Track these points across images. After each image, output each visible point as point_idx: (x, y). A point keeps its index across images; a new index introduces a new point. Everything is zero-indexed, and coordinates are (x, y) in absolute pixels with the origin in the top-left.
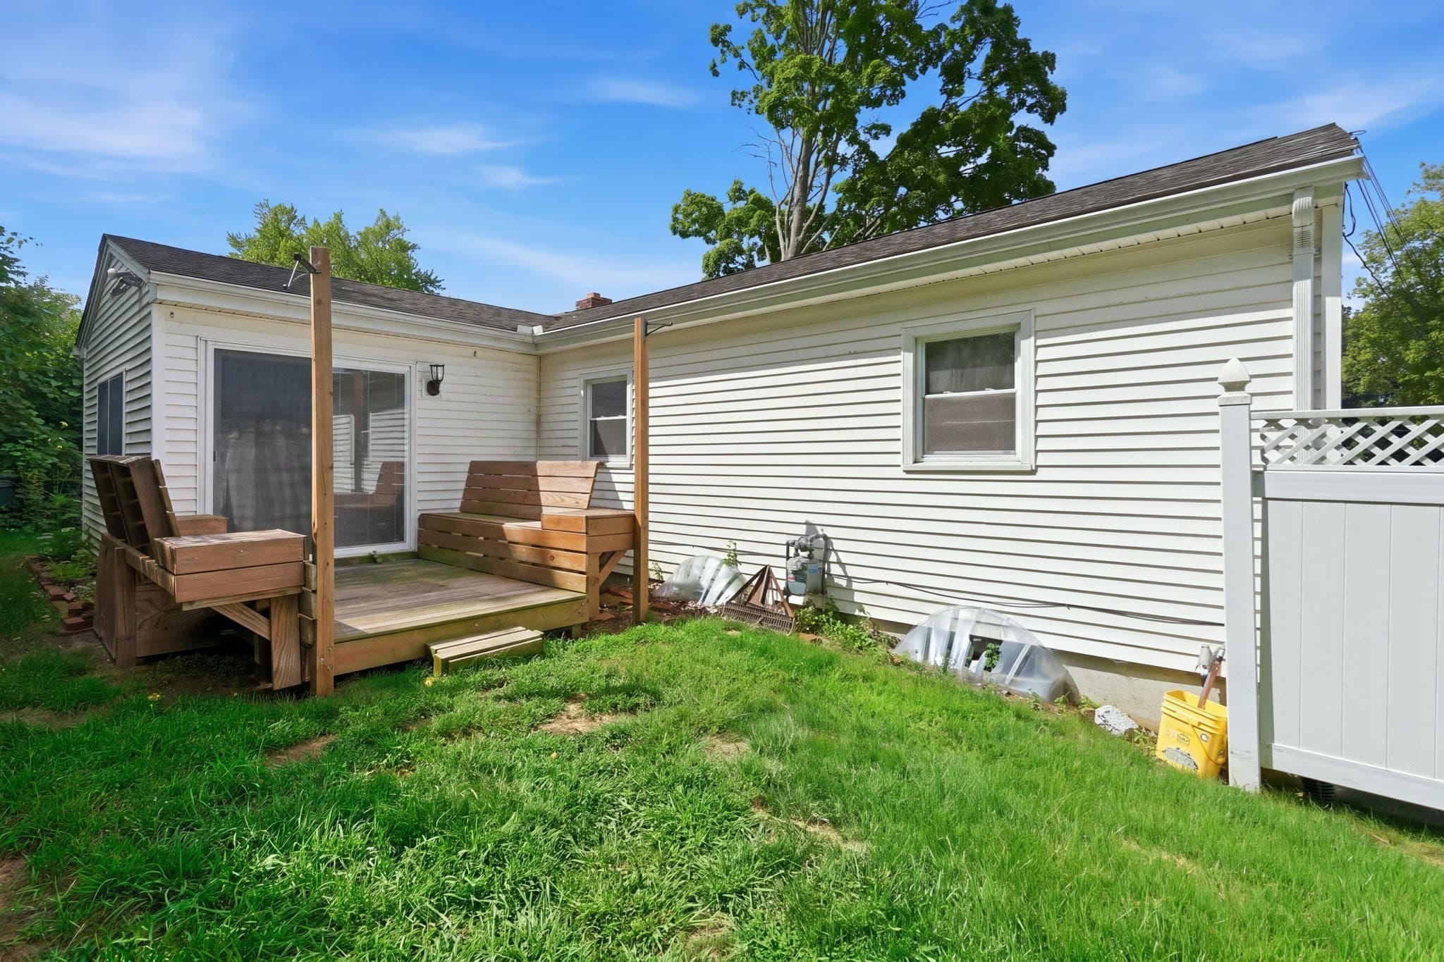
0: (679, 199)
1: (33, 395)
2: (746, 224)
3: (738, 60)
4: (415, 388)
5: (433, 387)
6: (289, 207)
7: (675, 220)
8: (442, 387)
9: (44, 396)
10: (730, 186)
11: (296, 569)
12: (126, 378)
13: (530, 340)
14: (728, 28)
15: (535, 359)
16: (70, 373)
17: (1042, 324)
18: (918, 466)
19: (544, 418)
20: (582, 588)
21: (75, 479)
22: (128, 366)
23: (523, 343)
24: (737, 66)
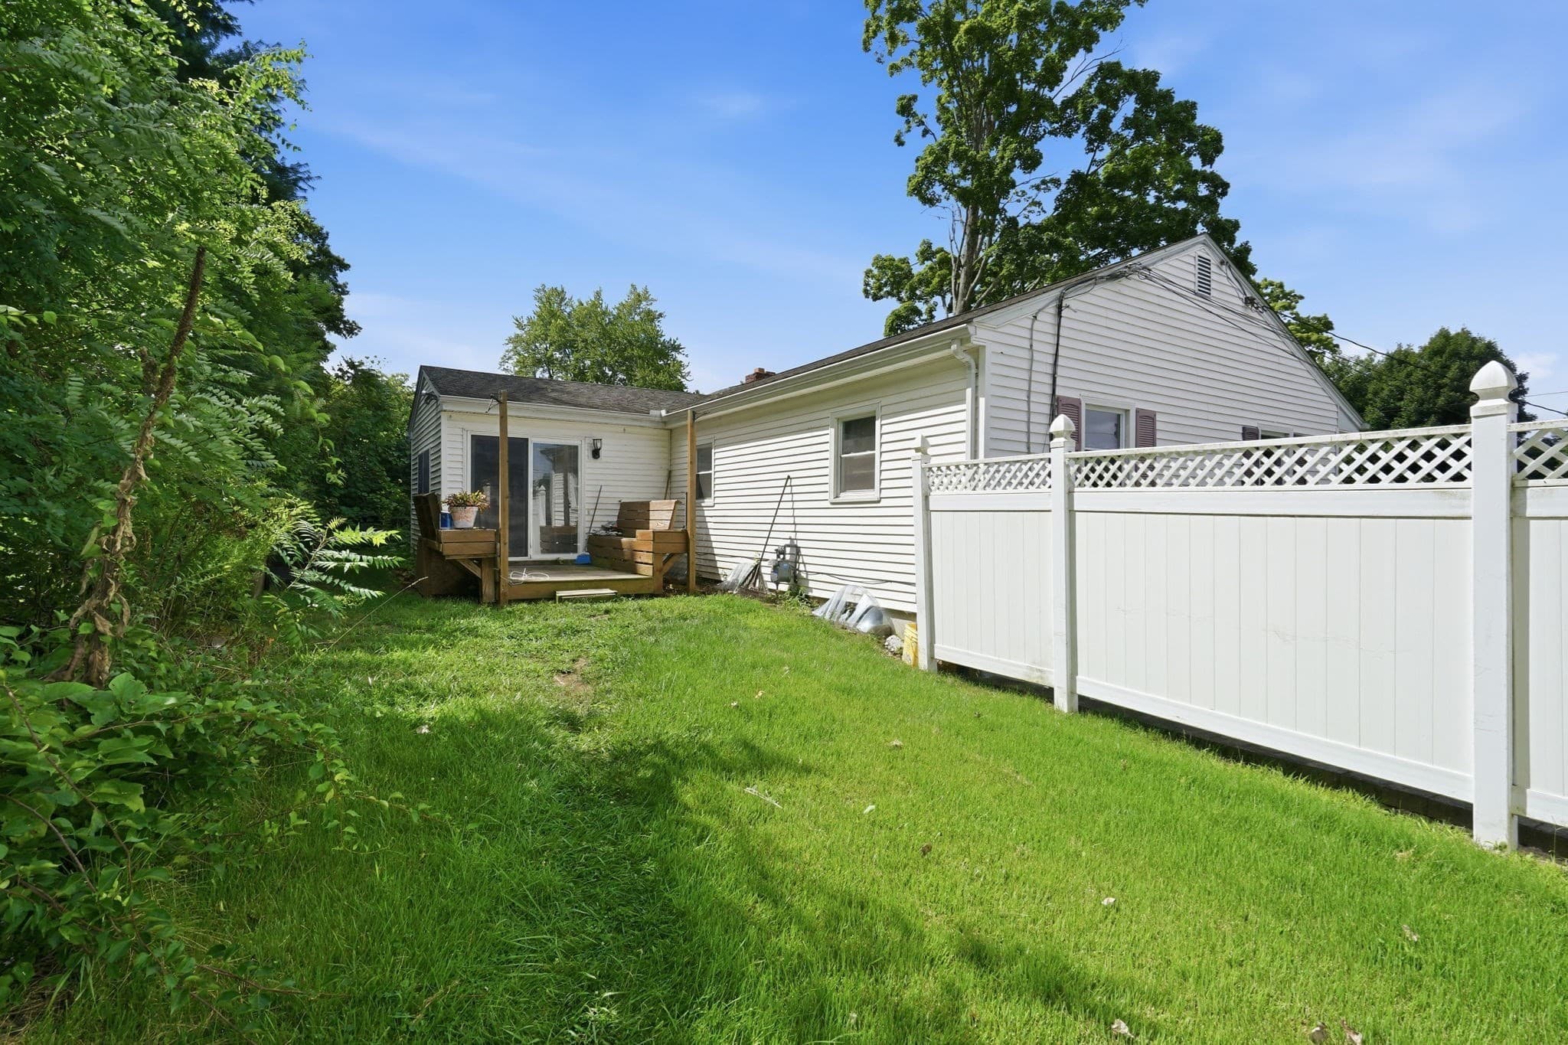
0: (868, 265)
1: (384, 462)
2: (928, 283)
3: (922, 128)
4: (585, 454)
5: (596, 453)
6: (559, 289)
7: (867, 284)
8: (602, 453)
9: (390, 462)
10: (918, 248)
11: (492, 545)
12: (431, 452)
13: (657, 419)
14: (914, 98)
15: (666, 433)
16: (403, 448)
17: (885, 410)
18: (837, 500)
19: (673, 473)
20: (650, 573)
21: (406, 518)
22: (432, 445)
23: (652, 422)
24: (921, 133)
